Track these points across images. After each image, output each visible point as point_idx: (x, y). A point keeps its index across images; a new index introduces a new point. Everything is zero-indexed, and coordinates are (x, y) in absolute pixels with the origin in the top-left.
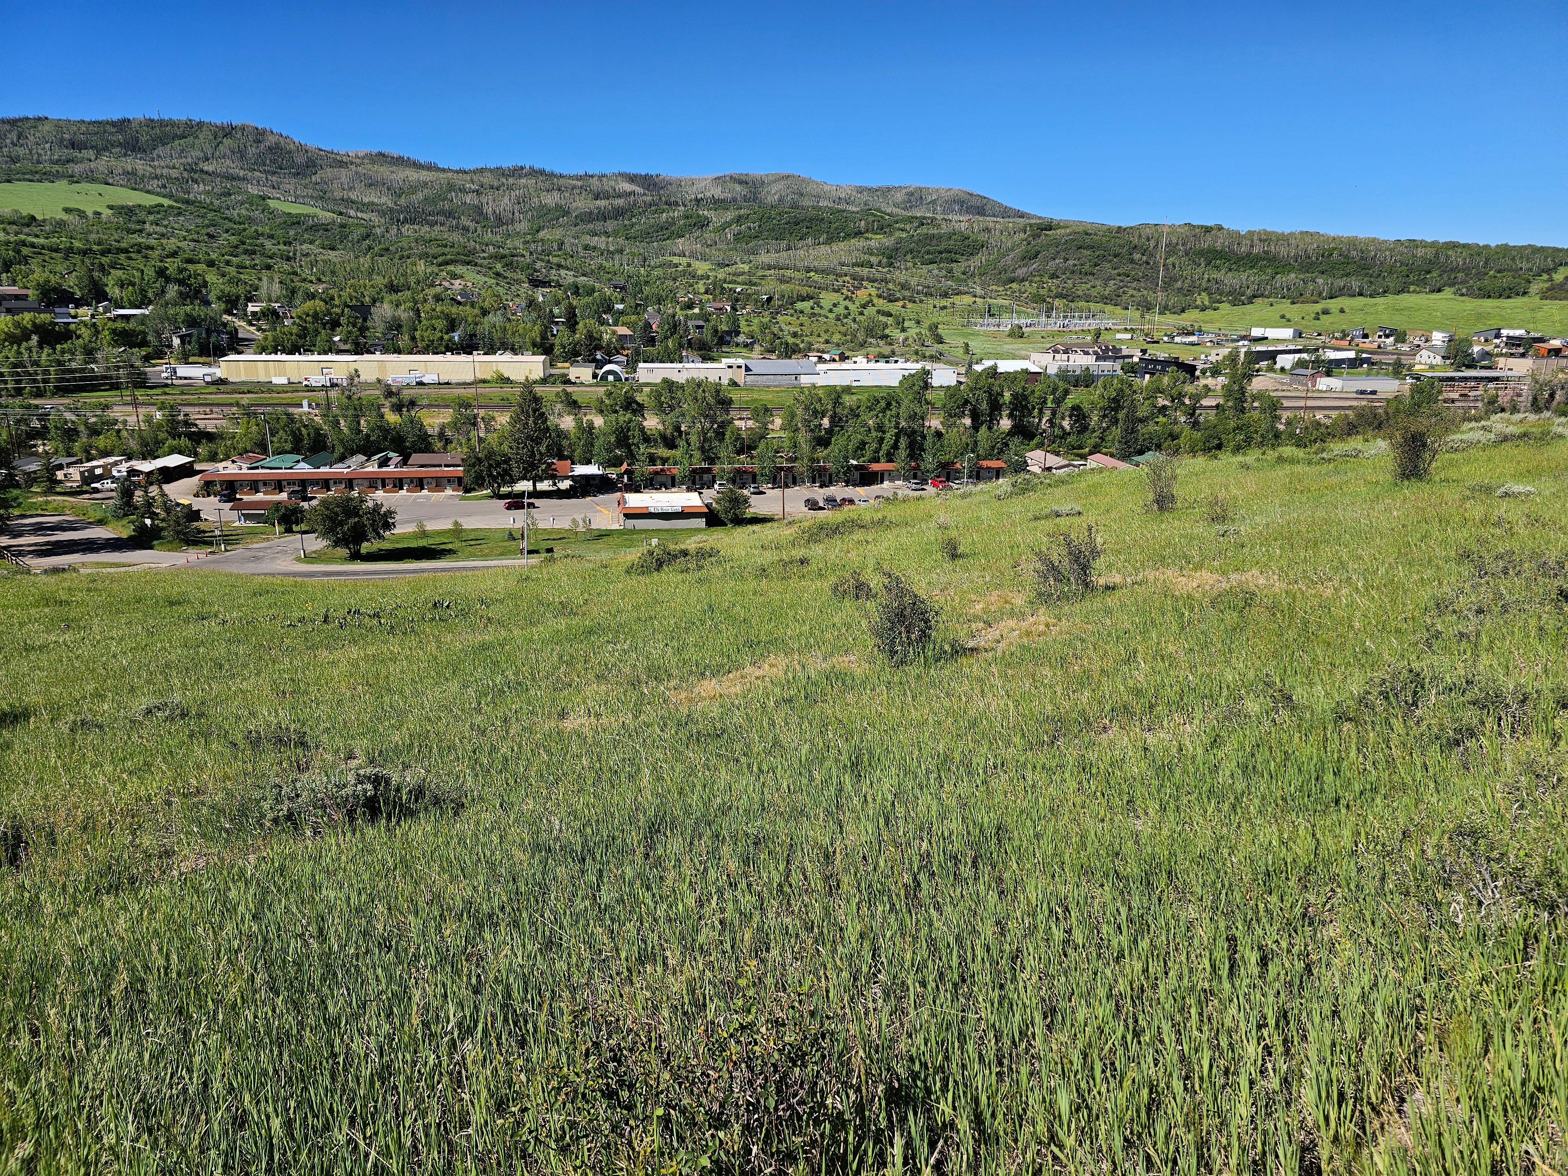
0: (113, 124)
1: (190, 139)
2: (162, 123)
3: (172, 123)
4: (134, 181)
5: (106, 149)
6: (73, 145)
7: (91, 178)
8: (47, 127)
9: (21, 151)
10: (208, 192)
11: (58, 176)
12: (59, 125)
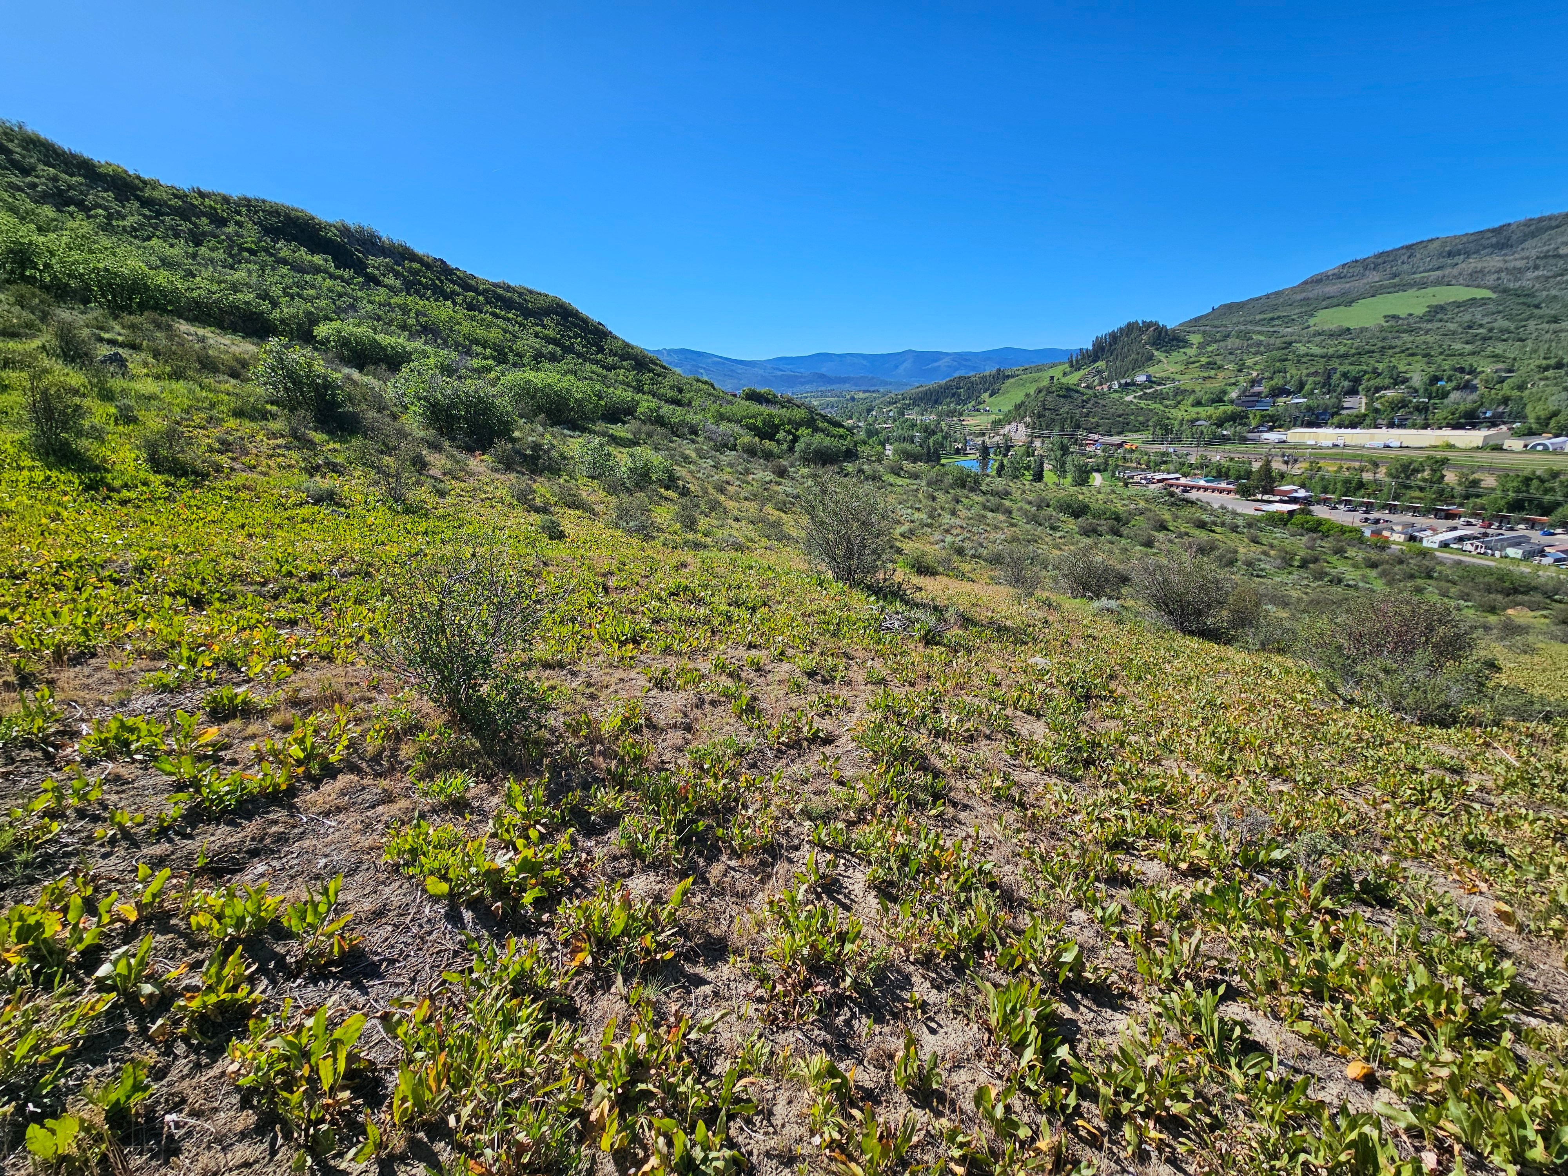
0: (1493, 231)
1: (1562, 229)
2: (1541, 220)
3: (1550, 218)
4: (1474, 278)
5: (1477, 252)
6: (1450, 254)
7: (1438, 283)
8: (1436, 244)
9: (1405, 267)
10: (1538, 277)
11: (1411, 285)
12: (1445, 242)
